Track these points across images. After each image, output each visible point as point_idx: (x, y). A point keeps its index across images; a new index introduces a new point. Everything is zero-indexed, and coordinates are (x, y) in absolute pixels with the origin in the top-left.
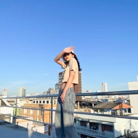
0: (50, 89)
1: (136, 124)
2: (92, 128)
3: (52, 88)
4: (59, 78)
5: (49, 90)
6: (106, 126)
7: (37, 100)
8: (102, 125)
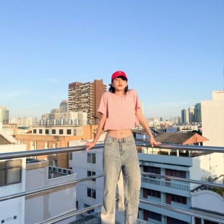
0: (54, 111)
1: (216, 166)
3: (58, 110)
4: (69, 93)
5: (52, 112)
6: (174, 173)
7: (41, 128)
8: (167, 170)
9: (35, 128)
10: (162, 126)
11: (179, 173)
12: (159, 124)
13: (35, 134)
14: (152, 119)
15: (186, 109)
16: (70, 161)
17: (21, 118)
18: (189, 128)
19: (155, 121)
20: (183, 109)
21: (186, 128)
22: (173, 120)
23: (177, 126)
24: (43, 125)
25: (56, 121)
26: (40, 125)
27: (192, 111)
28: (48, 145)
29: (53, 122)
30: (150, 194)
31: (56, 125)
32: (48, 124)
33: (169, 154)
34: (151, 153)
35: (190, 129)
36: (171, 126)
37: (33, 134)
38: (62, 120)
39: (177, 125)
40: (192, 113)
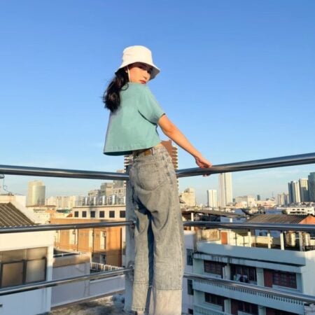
2: (238, 278)
4: (126, 160)
5: (102, 187)
6: (277, 275)
7: (84, 210)
8: (266, 271)
9: (76, 210)
10: (260, 207)
11: (285, 276)
12: (256, 206)
13: (76, 218)
14: (245, 198)
15: (295, 182)
16: (123, 256)
17: (61, 197)
18: (301, 211)
19: (249, 199)
20: (290, 182)
21: (296, 211)
22: (277, 198)
23: (283, 208)
24: (88, 205)
25: (106, 198)
26: (84, 204)
27: (305, 185)
28: (93, 233)
29: (102, 200)
30: (241, 309)
31: (106, 204)
32: (95, 203)
33: (269, 247)
34: (242, 245)
35: (303, 213)
36: (273, 208)
37: (73, 217)
38: (114, 197)
39: (282, 206)
40: (305, 188)
